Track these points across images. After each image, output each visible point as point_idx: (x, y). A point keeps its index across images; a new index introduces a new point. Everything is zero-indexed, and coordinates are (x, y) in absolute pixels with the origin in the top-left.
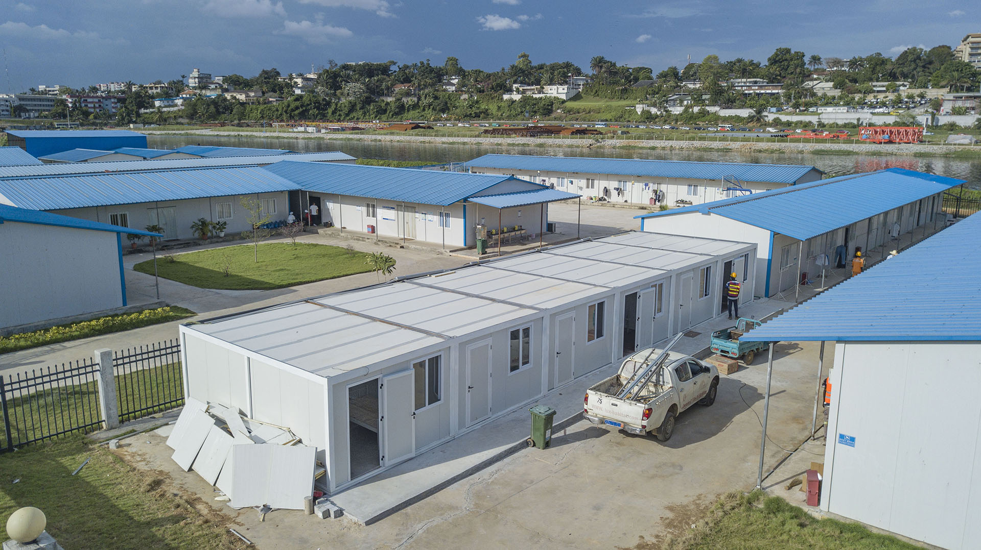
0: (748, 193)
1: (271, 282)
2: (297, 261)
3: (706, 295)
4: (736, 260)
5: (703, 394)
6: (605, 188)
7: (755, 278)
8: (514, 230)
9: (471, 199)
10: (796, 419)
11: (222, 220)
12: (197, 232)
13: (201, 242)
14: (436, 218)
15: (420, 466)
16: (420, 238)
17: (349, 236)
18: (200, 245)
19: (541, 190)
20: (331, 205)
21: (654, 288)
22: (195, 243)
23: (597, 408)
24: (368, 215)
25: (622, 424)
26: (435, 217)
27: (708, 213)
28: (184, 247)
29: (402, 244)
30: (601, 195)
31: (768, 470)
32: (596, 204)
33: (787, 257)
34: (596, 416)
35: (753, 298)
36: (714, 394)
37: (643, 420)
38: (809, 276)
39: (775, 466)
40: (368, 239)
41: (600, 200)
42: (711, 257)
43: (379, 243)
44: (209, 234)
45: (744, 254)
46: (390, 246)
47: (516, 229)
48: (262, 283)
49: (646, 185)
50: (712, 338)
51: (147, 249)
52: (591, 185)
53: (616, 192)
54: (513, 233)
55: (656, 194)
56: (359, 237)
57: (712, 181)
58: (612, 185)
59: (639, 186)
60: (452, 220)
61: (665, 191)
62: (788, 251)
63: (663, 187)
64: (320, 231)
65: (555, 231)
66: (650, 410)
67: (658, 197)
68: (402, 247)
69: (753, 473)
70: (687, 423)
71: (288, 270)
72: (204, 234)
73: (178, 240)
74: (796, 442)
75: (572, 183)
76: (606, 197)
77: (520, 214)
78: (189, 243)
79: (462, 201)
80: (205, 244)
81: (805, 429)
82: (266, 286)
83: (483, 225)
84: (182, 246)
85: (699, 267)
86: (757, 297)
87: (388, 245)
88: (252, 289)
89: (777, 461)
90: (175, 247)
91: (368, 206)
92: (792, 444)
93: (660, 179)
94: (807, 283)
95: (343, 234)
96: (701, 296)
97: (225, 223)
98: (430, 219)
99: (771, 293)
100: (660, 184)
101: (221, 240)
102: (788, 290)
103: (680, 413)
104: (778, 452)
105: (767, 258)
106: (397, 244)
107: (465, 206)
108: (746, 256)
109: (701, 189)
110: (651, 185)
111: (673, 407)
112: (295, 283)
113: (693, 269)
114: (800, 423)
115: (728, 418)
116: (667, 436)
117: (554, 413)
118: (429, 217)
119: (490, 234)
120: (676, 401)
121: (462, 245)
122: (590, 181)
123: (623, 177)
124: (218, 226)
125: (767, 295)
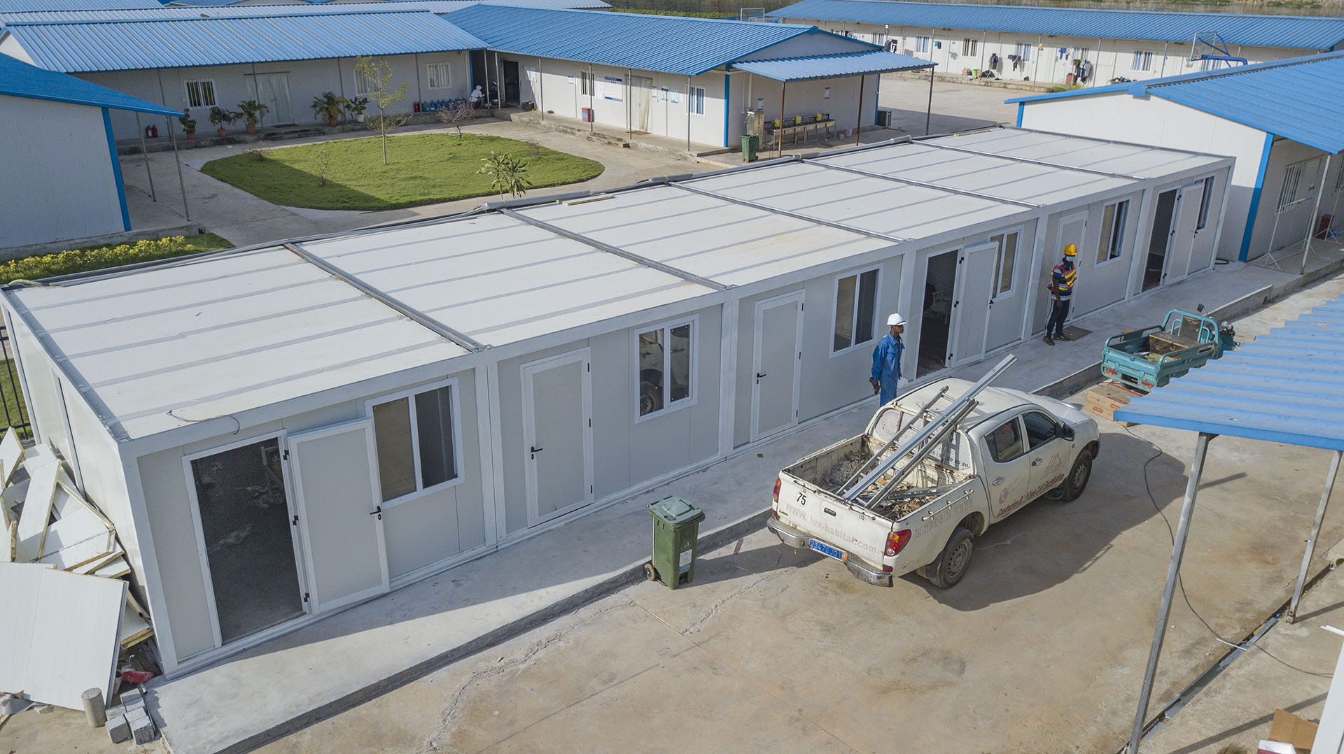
0: (1240, 64)
1: (383, 198)
2: (451, 164)
3: (1112, 256)
4: (1185, 190)
5: (1053, 481)
6: (994, 55)
7: (1221, 224)
8: (815, 121)
9: (738, 66)
10: (1261, 550)
11: (361, 96)
12: (321, 113)
13: (326, 130)
14: (682, 98)
15: (391, 619)
16: (657, 130)
17: (553, 126)
18: (324, 134)
19: (868, 52)
20: (532, 75)
21: (997, 243)
22: (317, 130)
23: (796, 512)
24: (584, 92)
25: (844, 556)
26: (682, 95)
27: (1146, 96)
28: (300, 136)
29: (624, 141)
30: (986, 67)
31: (1167, 695)
32: (976, 82)
33: (1296, 183)
34: (794, 528)
35: (1213, 261)
36: (1082, 478)
37: (886, 554)
38: (1334, 223)
39: (1186, 684)
40: (579, 130)
41: (984, 75)
42: (1134, 181)
43: (594, 138)
44: (339, 118)
45: (1204, 177)
46: (609, 143)
47: (819, 118)
48: (368, 198)
49: (1063, 51)
50: (1106, 349)
51: (242, 137)
52: (970, 51)
53: (1011, 63)
54: (811, 127)
55: (1078, 67)
56: (566, 128)
57: (1178, 46)
58: (1006, 50)
59: (1051, 52)
60: (707, 101)
61: (1093, 62)
62: (1298, 175)
63: (1092, 56)
64: (514, 116)
65: (889, 124)
66: (904, 535)
67: (1083, 72)
68: (627, 146)
69: (1128, 700)
70: (1009, 542)
71: (424, 178)
72: (331, 116)
73: (294, 125)
74: (1250, 616)
75: (939, 45)
76: (994, 71)
77: (827, 93)
78: (307, 131)
79: (724, 66)
80: (333, 133)
81: (1276, 579)
82: (376, 204)
83: (759, 112)
84: (297, 135)
85: (1102, 202)
86: (1222, 260)
87: (606, 141)
88: (349, 209)
89: (1195, 670)
90: (286, 136)
91: (584, 76)
92: (1240, 620)
93: (1086, 41)
94: (1329, 234)
95: (544, 123)
96: (1102, 258)
97: (365, 101)
98: (674, 98)
99: (1250, 255)
100: (1087, 49)
101: (358, 127)
102: (1288, 247)
103: (991, 526)
104: (1201, 642)
105: (1253, 186)
106: (619, 140)
107: (727, 77)
108: (1208, 182)
109: (1156, 60)
110: (1071, 51)
111: (971, 521)
112: (421, 201)
113: (1088, 205)
114: (1267, 563)
115: (1103, 537)
116: (951, 578)
117: (701, 517)
118: (673, 95)
119: (769, 127)
120: (980, 505)
121: (720, 143)
122: (971, 43)
123: (1024, 37)
124: (353, 106)
125: (1243, 257)
